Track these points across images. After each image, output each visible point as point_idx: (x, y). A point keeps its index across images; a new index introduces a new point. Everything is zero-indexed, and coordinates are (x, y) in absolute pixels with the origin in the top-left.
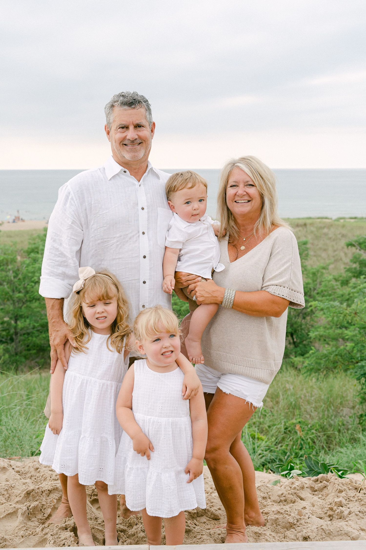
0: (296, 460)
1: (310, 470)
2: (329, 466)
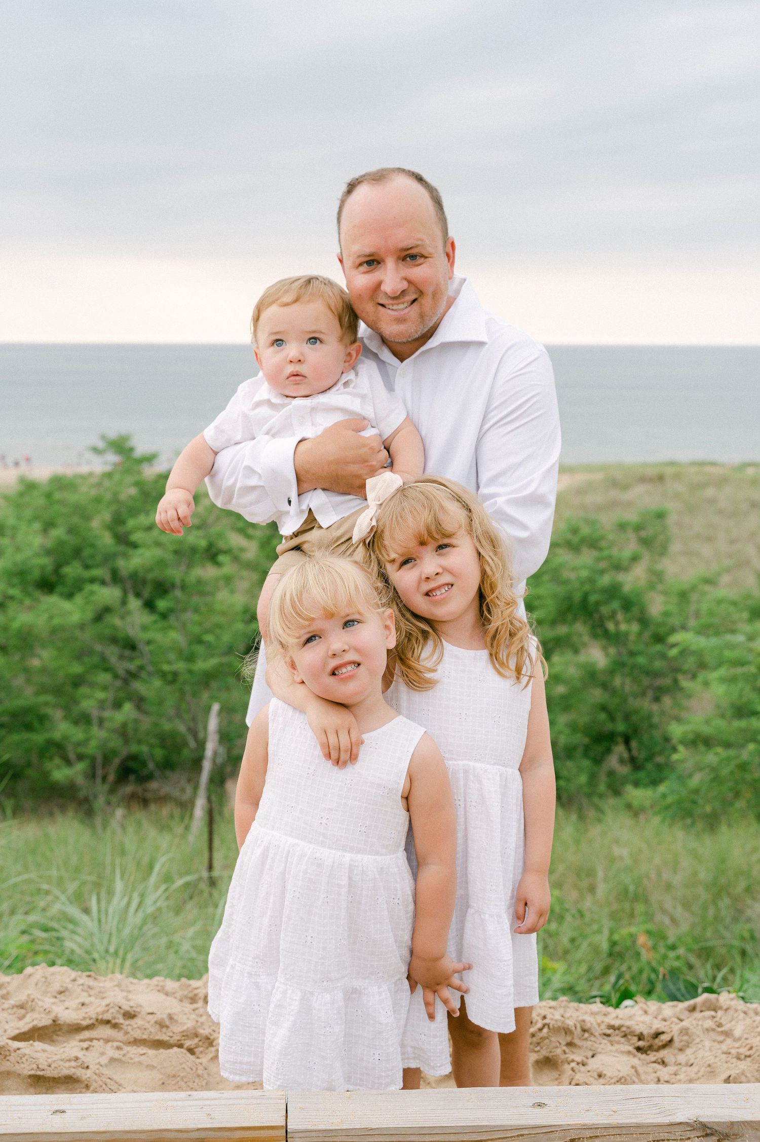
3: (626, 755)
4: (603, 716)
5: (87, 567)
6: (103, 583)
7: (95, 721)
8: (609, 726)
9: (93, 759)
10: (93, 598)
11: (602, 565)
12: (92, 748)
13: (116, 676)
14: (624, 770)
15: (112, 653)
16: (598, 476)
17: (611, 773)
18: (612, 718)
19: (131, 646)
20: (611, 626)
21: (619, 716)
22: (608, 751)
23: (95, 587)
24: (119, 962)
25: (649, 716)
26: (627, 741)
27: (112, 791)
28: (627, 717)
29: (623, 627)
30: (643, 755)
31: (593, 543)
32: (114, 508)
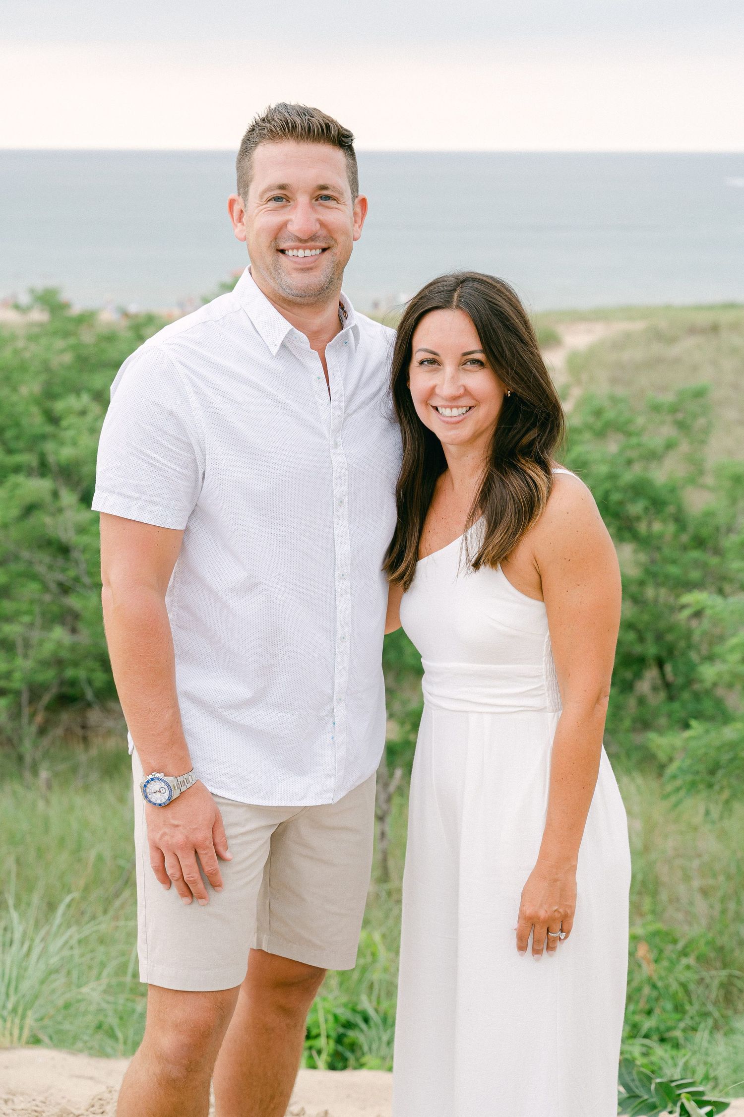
0: (633, 1044)
1: (629, 1098)
2: (679, 1087)
3: (659, 682)
4: (631, 636)
5: (10, 452)
6: (30, 472)
7: (20, 649)
8: (638, 649)
9: (18, 693)
10: (18, 492)
11: (633, 454)
12: (17, 682)
13: (46, 588)
14: (657, 699)
15: (42, 561)
16: (638, 326)
17: (642, 701)
18: (641, 639)
19: (64, 550)
20: (642, 528)
21: (650, 637)
22: (638, 675)
23: (20, 479)
24: (17, 1021)
25: (688, 635)
26: (660, 664)
27: (42, 731)
28: (659, 637)
29: (657, 527)
30: (680, 681)
31: (621, 428)
32: (43, 377)
